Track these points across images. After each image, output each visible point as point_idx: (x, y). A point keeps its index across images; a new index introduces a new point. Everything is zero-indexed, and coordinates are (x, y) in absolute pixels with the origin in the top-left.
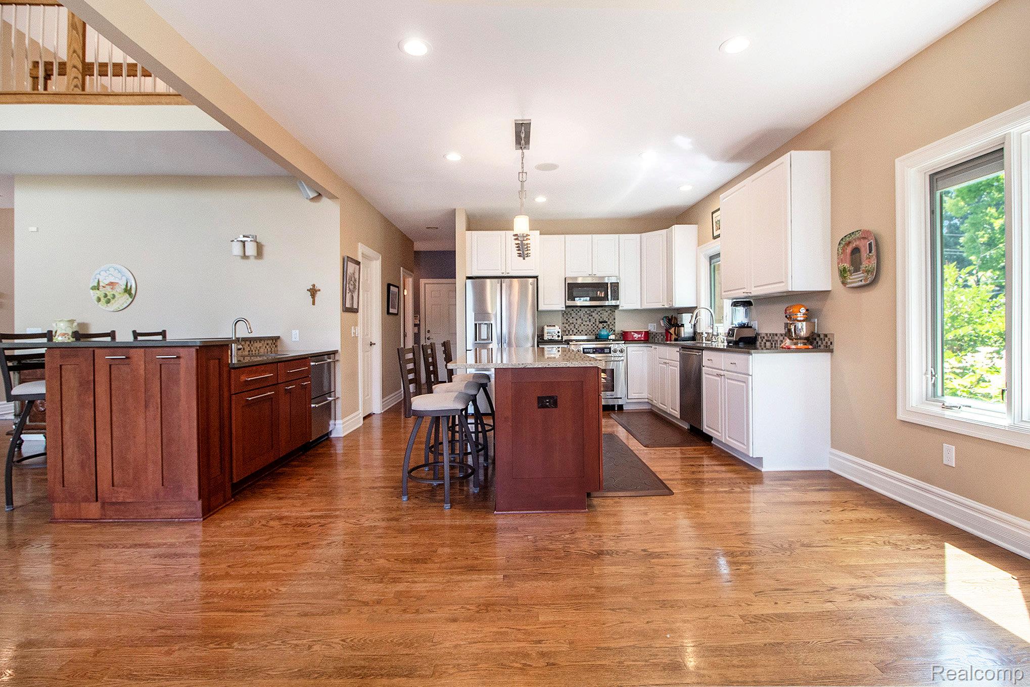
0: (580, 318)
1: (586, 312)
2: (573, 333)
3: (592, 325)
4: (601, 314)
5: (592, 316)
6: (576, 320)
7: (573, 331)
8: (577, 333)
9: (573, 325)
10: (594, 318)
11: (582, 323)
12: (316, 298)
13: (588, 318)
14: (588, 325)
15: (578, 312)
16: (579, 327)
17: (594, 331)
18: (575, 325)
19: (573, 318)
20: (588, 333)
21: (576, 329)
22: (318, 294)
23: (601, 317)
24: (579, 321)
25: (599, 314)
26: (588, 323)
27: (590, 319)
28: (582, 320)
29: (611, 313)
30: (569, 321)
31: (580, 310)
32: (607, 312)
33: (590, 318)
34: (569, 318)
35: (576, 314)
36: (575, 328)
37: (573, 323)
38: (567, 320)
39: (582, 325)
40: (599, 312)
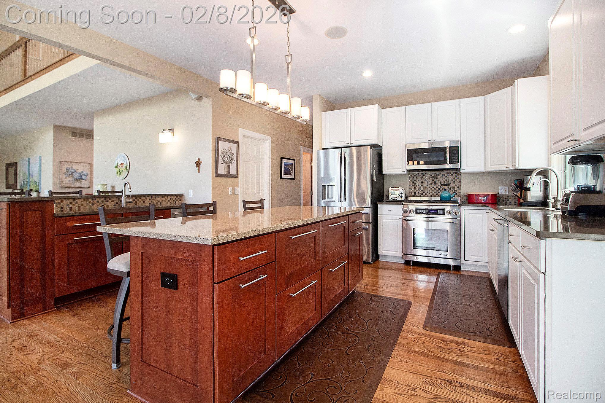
0: (426, 180)
1: (431, 175)
2: (419, 194)
3: (437, 187)
4: (446, 177)
5: (437, 179)
6: (422, 182)
7: (419, 192)
8: (422, 194)
9: (419, 187)
10: (439, 180)
11: (428, 186)
12: (200, 168)
13: (433, 180)
14: (433, 187)
15: (424, 175)
16: (424, 189)
17: (439, 192)
18: (420, 187)
19: (418, 181)
20: (433, 194)
21: (422, 191)
22: (201, 165)
23: (446, 180)
24: (425, 184)
25: (444, 177)
26: (433, 185)
27: (435, 182)
28: (427, 182)
29: (456, 177)
30: (415, 184)
31: (426, 174)
32: (452, 175)
33: (435, 180)
34: (415, 181)
35: (422, 177)
36: (420, 189)
37: (419, 186)
38: (413, 182)
39: (428, 187)
40: (444, 175)
